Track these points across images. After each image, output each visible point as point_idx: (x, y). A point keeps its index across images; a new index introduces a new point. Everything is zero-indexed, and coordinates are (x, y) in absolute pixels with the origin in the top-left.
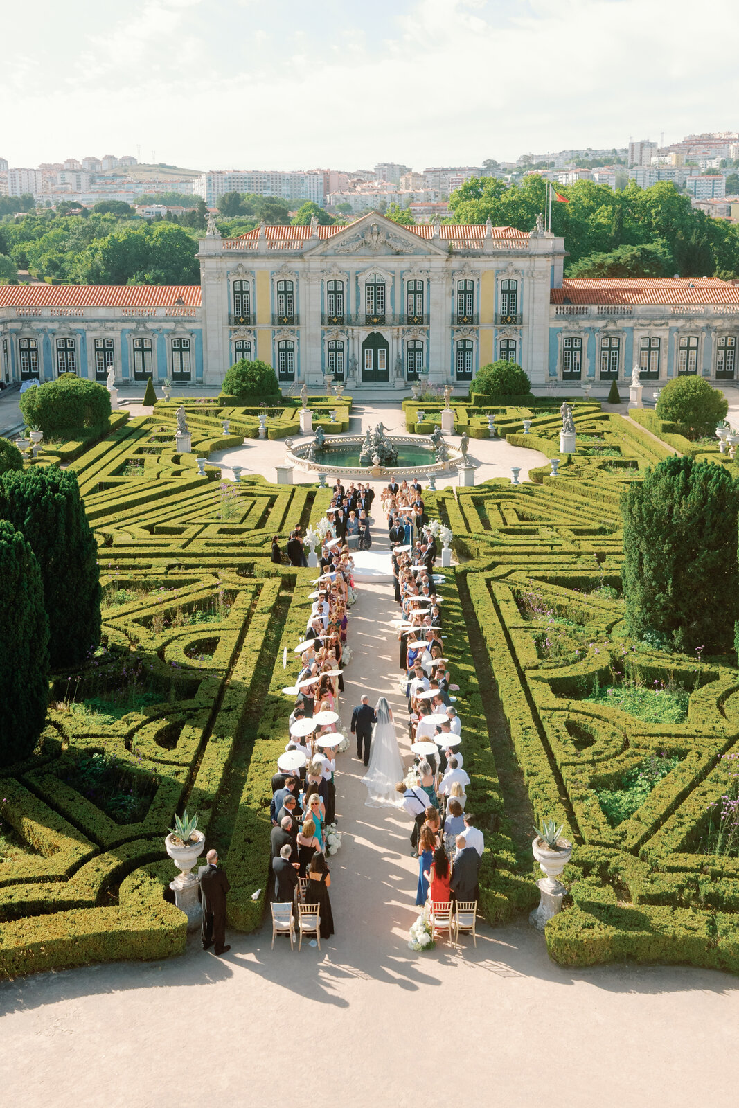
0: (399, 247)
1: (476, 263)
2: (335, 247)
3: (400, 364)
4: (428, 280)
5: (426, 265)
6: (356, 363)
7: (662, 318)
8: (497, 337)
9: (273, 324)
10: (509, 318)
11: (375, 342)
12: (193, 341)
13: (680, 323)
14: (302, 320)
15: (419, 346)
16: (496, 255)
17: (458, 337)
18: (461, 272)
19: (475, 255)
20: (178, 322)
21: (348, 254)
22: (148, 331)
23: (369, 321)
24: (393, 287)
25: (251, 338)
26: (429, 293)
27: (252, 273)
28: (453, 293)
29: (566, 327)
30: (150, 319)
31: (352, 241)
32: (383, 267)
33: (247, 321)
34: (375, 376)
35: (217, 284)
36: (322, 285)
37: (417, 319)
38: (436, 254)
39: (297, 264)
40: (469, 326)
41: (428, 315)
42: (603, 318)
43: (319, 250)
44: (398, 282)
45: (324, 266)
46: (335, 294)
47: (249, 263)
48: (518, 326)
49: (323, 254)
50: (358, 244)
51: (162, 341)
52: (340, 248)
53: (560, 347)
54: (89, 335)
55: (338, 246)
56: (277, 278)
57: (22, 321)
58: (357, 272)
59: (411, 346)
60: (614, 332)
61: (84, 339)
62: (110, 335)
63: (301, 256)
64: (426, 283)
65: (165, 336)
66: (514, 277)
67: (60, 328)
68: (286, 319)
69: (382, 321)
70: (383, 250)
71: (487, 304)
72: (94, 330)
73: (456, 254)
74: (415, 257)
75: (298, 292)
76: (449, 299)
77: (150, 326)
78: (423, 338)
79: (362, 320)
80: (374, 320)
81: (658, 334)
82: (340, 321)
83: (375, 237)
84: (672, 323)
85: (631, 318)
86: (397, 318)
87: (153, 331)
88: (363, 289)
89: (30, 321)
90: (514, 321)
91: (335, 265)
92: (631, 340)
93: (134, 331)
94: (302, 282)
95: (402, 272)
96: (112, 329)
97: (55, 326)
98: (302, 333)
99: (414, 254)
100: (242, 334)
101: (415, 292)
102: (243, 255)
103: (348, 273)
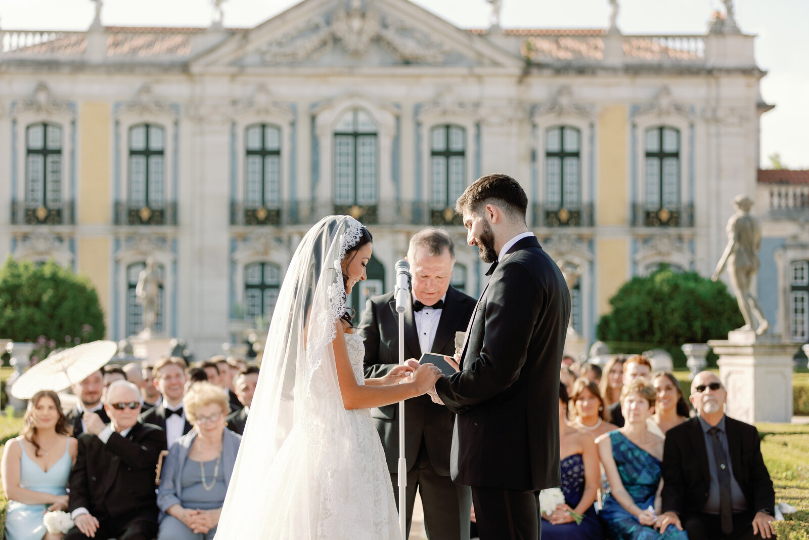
0: (409, 47)
1: (586, 89)
2: (264, 48)
4: (478, 126)
5: (471, 91)
8: (639, 256)
9: (117, 221)
10: (663, 213)
14: (184, 215)
16: (634, 70)
18: (554, 107)
19: (583, 70)
21: (294, 62)
24: (397, 141)
26: (478, 155)
27: (71, 106)
28: (533, 156)
29: (795, 237)
31: (302, 33)
33: (54, 217)
36: (233, 135)
37: (452, 214)
38: (495, 64)
39: (174, 88)
40: (571, 231)
43: (229, 51)
44: (408, 128)
45: (239, 90)
46: (262, 154)
47: (62, 84)
48: (685, 231)
50: (313, 41)
52: (275, 49)
53: (783, 282)
55: (270, 44)
56: (129, 119)
58: (314, 105)
63: (184, 68)
64: (471, 132)
66: (672, 120)
68: (147, 211)
70: (375, 56)
71: (613, 182)
73: (542, 67)
74: (449, 70)
75: (176, 152)
80: (355, 211)
82: (274, 218)
83: (356, 23)
86: (407, 211)
88: (326, 143)
90: (675, 220)
91: (262, 88)
94: (186, 127)
95: (417, 109)
98: (184, 245)
99: (445, 64)
100: (41, 245)
101: (447, 154)
102: (52, 65)
103: (293, 109)
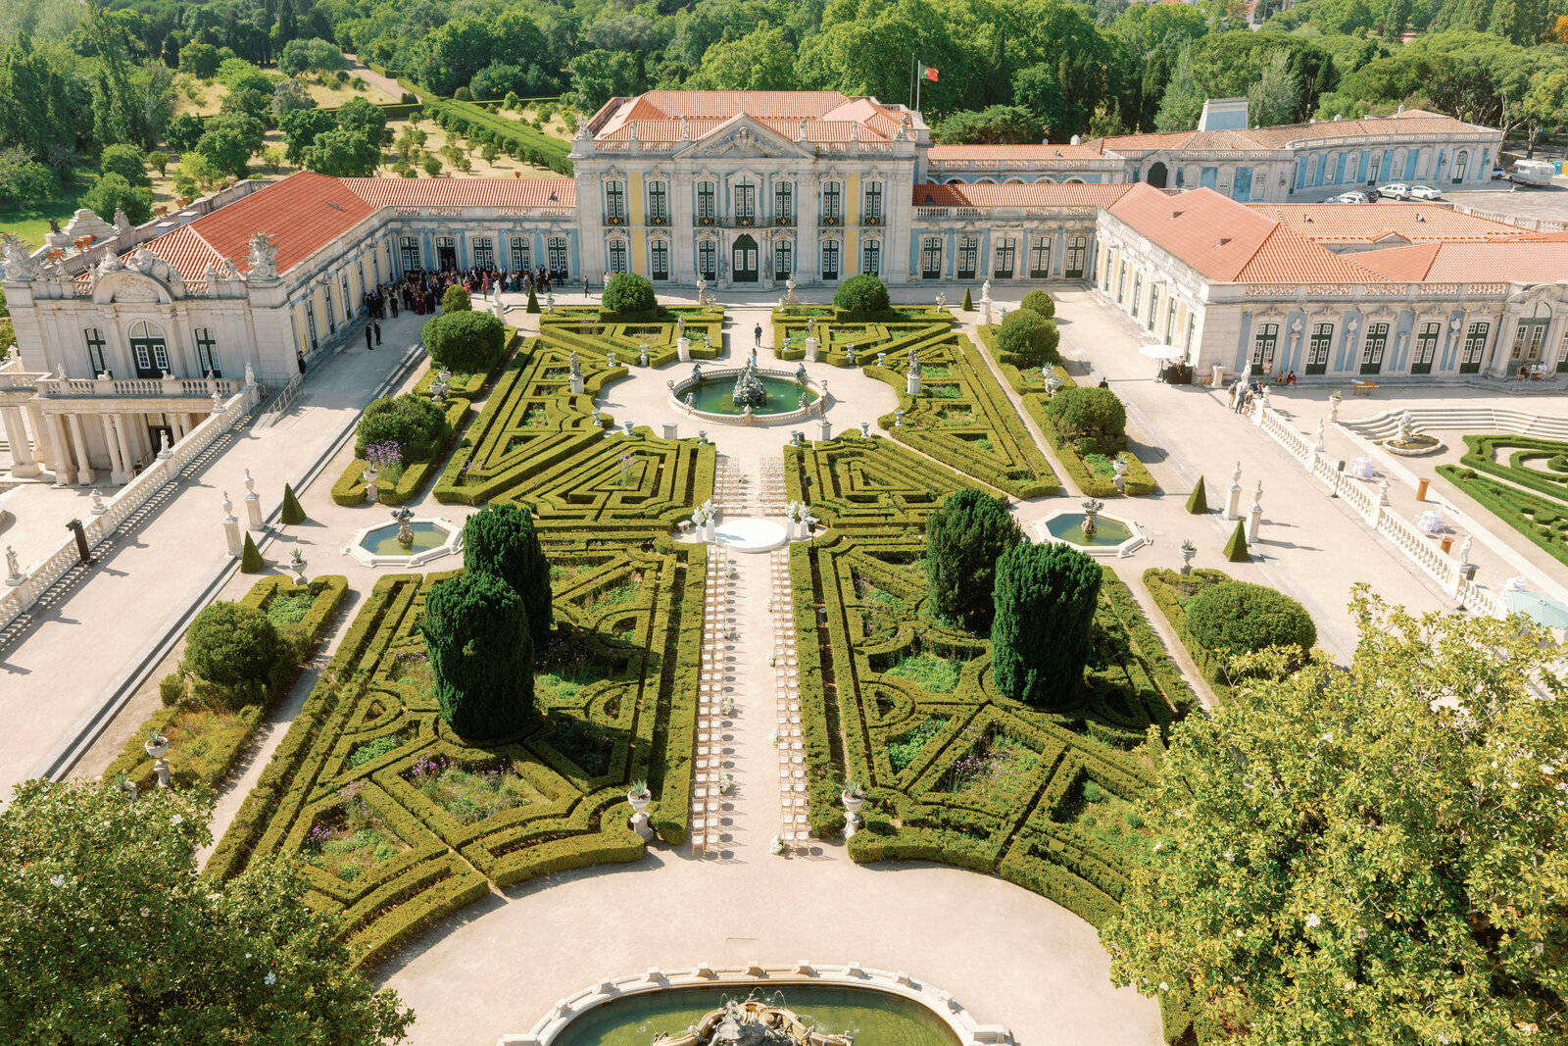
0: (767, 150)
1: (842, 166)
2: (705, 149)
3: (769, 264)
4: (796, 182)
5: (793, 167)
6: (726, 264)
7: (1017, 220)
8: (862, 238)
9: (646, 224)
10: (873, 220)
11: (745, 244)
12: (569, 240)
13: (1035, 224)
14: (674, 222)
15: (787, 247)
17: (824, 237)
18: (828, 174)
19: (841, 157)
20: (554, 221)
21: (718, 157)
22: (525, 231)
23: (739, 222)
24: (762, 189)
25: (625, 238)
26: (796, 195)
27: (625, 174)
28: (820, 195)
29: (926, 229)
30: (527, 219)
31: (722, 143)
32: (749, 170)
33: (621, 222)
34: (746, 276)
35: (590, 181)
36: (693, 187)
37: (785, 221)
38: (804, 157)
39: (668, 166)
40: (835, 228)
41: (796, 217)
42: (962, 220)
43: (691, 149)
44: (766, 184)
45: (695, 168)
46: (706, 194)
47: (621, 164)
48: (882, 228)
49: (693, 157)
50: (727, 147)
51: (538, 240)
52: (710, 150)
53: (921, 248)
54: (468, 234)
56: (649, 179)
57: (402, 221)
58: (727, 174)
59: (780, 247)
60: (972, 232)
61: (463, 238)
62: (488, 234)
63: (671, 157)
64: (793, 185)
65: (541, 236)
66: (879, 179)
67: (439, 227)
68: (658, 219)
69: (751, 223)
70: (753, 153)
71: (852, 206)
72: (472, 229)
73: (823, 156)
74: (783, 159)
75: (669, 194)
76: (816, 201)
77: (527, 225)
78: (791, 239)
79: (733, 222)
80: (745, 220)
81: (1013, 234)
82: (711, 223)
83: (744, 141)
84: (1027, 225)
85: (988, 219)
86: (766, 220)
87: (529, 231)
88: (732, 191)
89: (410, 220)
90: (878, 222)
91: (705, 167)
92: (988, 240)
93: (511, 231)
94: (673, 183)
95: (771, 175)
96: (489, 229)
97: (434, 225)
98: (674, 234)
99: (782, 157)
100: (616, 234)
101: (783, 194)
102: (615, 156)
103: (718, 175)
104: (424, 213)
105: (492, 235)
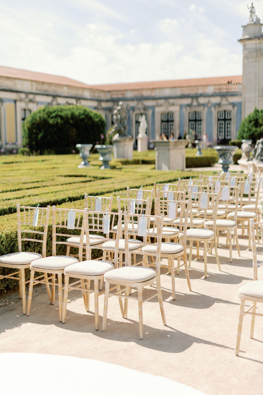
12: (235, 111)
20: (223, 95)
22: (199, 105)
30: (202, 95)
35: (256, 61)
51: (210, 112)
54: (158, 110)
61: (153, 113)
62: (172, 109)
65: (213, 109)
67: (138, 105)
72: (161, 105)
77: (202, 100)
87: (204, 105)
93: (189, 105)
96: (173, 105)
104: (129, 95)
105: (175, 109)
